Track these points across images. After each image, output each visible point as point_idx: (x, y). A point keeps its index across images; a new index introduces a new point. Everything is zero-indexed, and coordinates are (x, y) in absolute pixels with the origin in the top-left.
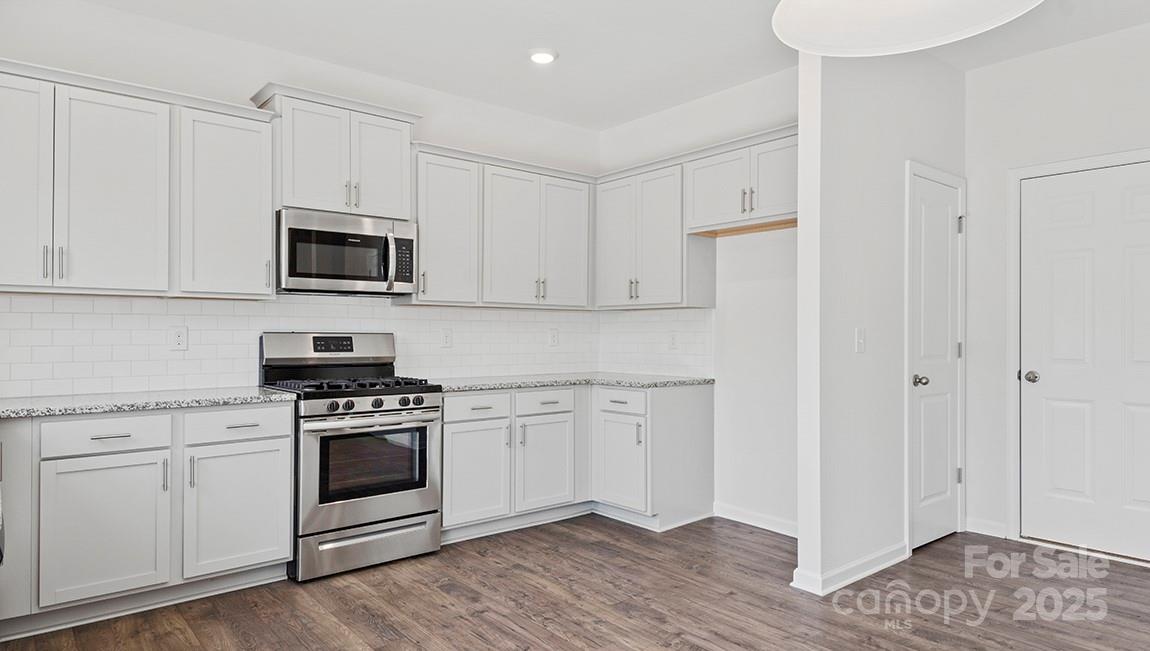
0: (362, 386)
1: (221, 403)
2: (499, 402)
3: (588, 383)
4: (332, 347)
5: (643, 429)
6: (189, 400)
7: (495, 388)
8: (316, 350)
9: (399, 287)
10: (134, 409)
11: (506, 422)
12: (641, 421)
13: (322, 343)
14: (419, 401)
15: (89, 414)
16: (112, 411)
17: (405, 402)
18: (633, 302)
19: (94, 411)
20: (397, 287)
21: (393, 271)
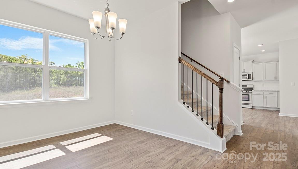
20: (249, 80)
21: (248, 78)
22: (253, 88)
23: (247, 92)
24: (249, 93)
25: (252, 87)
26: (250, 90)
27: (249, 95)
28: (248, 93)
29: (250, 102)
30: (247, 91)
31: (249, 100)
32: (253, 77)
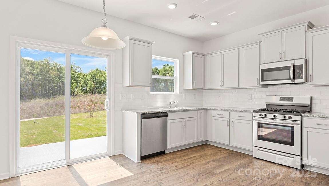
4: (286, 100)
8: (280, 101)
10: (223, 110)
13: (282, 99)
15: (217, 110)
17: (285, 117)
20: (296, 81)
21: (292, 76)
22: (310, 106)
23: (287, 118)
24: (294, 122)
25: (308, 102)
26: (298, 113)
27: (292, 128)
28: (288, 123)
29: (295, 149)
30: (287, 116)
31: (292, 143)
32: (310, 73)
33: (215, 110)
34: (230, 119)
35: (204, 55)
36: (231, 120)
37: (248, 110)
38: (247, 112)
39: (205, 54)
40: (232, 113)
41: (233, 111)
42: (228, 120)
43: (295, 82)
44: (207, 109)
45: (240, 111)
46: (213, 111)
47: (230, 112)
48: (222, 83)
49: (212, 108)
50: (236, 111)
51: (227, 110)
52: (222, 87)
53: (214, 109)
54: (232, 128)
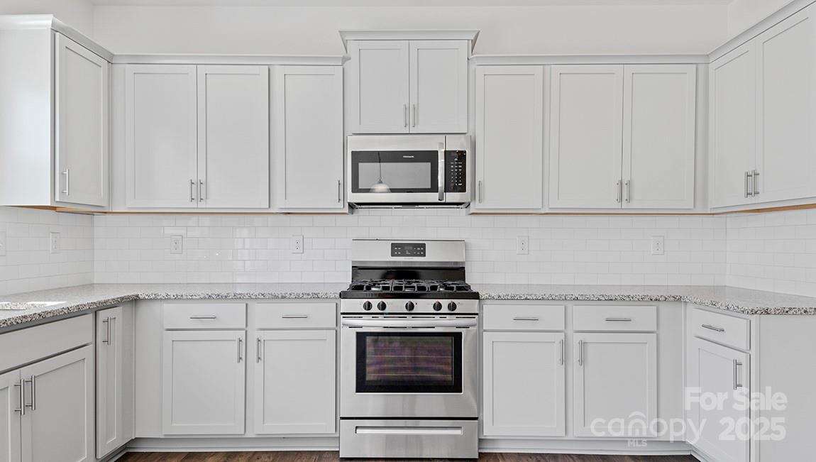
0: (423, 288)
1: (280, 296)
2: (551, 315)
3: (678, 299)
4: (407, 253)
5: (744, 369)
6: (257, 294)
7: (543, 299)
8: (393, 255)
9: (452, 197)
10: (219, 298)
11: (562, 336)
12: (742, 358)
13: (398, 248)
14: (452, 307)
15: (191, 299)
16: (205, 298)
17: (438, 307)
18: (750, 200)
19: (194, 297)
20: (450, 197)
21: (441, 182)
24: (463, 321)
33: (178, 298)
34: (246, 332)
35: (110, 60)
36: (254, 335)
37: (321, 292)
38: (316, 297)
39: (113, 56)
40: (257, 307)
41: (263, 297)
42: (241, 334)
43: (447, 201)
44: (135, 300)
45: (292, 296)
46: (167, 307)
47: (247, 305)
48: (199, 188)
49: (162, 294)
50: (276, 297)
51: (238, 298)
52: (202, 205)
53: (171, 294)
54: (256, 368)
